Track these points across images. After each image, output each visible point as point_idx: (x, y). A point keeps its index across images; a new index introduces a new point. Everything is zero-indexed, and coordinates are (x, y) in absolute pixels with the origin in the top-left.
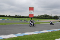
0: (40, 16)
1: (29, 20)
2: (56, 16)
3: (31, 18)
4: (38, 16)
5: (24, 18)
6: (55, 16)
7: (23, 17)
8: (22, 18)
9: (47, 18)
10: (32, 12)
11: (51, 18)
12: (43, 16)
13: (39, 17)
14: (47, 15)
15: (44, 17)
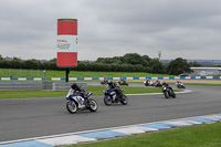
0: (108, 61)
1: (57, 78)
2: (179, 60)
3: (67, 70)
4: (100, 60)
5: (31, 71)
6: (173, 62)
7: (31, 65)
8: (25, 71)
9: (137, 71)
10: (71, 44)
11: (155, 67)
12: (122, 59)
13: (101, 64)
14: (137, 56)
15: (126, 65)
